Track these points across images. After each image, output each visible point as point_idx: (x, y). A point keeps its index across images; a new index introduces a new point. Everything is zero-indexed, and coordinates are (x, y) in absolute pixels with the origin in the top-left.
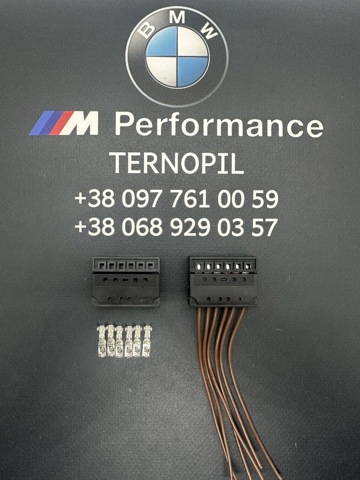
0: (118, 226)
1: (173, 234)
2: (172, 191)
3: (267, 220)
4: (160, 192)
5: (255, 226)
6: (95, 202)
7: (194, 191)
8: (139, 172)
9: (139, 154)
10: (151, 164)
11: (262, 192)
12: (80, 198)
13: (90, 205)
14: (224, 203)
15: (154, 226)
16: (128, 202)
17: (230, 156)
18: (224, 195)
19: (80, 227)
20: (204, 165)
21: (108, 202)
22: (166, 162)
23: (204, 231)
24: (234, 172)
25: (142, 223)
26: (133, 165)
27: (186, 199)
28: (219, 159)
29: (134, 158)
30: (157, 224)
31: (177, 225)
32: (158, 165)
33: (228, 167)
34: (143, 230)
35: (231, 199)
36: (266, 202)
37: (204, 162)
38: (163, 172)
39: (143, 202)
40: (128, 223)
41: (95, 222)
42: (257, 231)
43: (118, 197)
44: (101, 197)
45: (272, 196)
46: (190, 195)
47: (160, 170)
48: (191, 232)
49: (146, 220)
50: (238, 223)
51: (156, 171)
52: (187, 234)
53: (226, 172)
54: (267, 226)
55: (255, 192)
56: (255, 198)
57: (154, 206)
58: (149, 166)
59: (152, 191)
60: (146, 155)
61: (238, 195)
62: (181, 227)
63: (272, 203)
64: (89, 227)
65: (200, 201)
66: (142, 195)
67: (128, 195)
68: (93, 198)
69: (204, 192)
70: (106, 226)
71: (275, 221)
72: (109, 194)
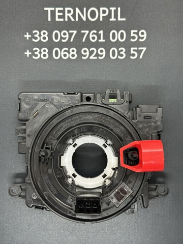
0: (50, 53)
1: (83, 58)
2: (82, 32)
3: (140, 49)
4: (75, 32)
5: (132, 52)
6: (36, 38)
7: (95, 32)
8: (62, 20)
9: (62, 9)
10: (70, 15)
11: (136, 31)
12: (28, 36)
13: (33, 40)
14: (114, 38)
15: (72, 53)
16: (56, 38)
17: (117, 9)
18: (114, 34)
19: (28, 53)
20: (102, 15)
21: (44, 38)
22: (79, 14)
23: (102, 56)
24: (119, 19)
25: (65, 51)
26: (59, 16)
27: (91, 36)
28: (110, 11)
29: (59, 11)
30: (73, 51)
31: (86, 52)
32: (74, 16)
33: (116, 16)
34: (65, 55)
35: (117, 36)
36: (139, 38)
37: (101, 13)
38: (77, 20)
39: (65, 38)
40: (57, 52)
41: (36, 51)
42: (134, 55)
43: (50, 36)
44: (40, 35)
45: (143, 33)
46: (93, 34)
47: (75, 19)
48: (94, 56)
49: (67, 49)
50: (122, 51)
51: (73, 20)
52: (91, 57)
53: (115, 20)
54: (139, 52)
55: (132, 31)
56: (132, 35)
57: (72, 41)
58: (68, 16)
59: (70, 32)
60: (67, 9)
61: (122, 34)
62: (88, 53)
63: (142, 38)
64: (33, 54)
65: (99, 38)
66: (65, 34)
67: (56, 34)
68: (35, 36)
69: (101, 32)
70: (43, 53)
71: (144, 49)
72: (44, 33)
